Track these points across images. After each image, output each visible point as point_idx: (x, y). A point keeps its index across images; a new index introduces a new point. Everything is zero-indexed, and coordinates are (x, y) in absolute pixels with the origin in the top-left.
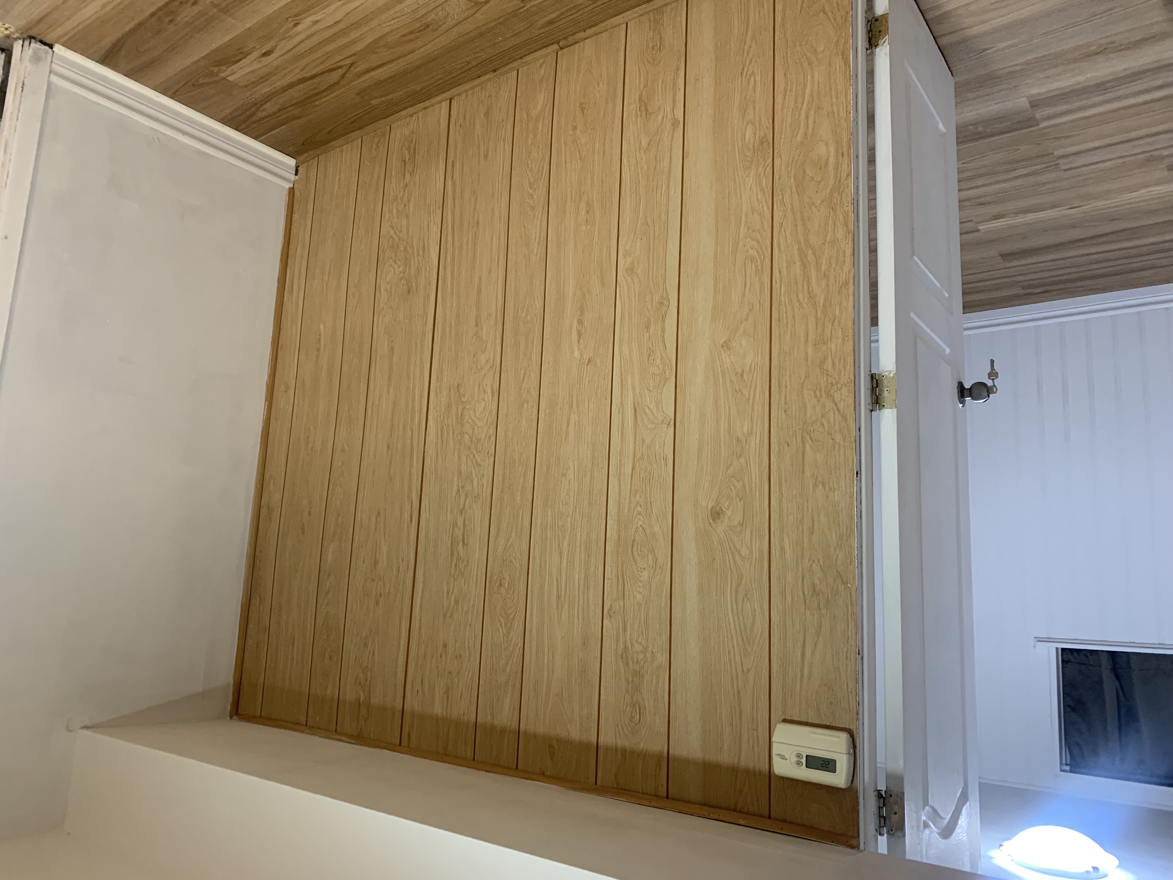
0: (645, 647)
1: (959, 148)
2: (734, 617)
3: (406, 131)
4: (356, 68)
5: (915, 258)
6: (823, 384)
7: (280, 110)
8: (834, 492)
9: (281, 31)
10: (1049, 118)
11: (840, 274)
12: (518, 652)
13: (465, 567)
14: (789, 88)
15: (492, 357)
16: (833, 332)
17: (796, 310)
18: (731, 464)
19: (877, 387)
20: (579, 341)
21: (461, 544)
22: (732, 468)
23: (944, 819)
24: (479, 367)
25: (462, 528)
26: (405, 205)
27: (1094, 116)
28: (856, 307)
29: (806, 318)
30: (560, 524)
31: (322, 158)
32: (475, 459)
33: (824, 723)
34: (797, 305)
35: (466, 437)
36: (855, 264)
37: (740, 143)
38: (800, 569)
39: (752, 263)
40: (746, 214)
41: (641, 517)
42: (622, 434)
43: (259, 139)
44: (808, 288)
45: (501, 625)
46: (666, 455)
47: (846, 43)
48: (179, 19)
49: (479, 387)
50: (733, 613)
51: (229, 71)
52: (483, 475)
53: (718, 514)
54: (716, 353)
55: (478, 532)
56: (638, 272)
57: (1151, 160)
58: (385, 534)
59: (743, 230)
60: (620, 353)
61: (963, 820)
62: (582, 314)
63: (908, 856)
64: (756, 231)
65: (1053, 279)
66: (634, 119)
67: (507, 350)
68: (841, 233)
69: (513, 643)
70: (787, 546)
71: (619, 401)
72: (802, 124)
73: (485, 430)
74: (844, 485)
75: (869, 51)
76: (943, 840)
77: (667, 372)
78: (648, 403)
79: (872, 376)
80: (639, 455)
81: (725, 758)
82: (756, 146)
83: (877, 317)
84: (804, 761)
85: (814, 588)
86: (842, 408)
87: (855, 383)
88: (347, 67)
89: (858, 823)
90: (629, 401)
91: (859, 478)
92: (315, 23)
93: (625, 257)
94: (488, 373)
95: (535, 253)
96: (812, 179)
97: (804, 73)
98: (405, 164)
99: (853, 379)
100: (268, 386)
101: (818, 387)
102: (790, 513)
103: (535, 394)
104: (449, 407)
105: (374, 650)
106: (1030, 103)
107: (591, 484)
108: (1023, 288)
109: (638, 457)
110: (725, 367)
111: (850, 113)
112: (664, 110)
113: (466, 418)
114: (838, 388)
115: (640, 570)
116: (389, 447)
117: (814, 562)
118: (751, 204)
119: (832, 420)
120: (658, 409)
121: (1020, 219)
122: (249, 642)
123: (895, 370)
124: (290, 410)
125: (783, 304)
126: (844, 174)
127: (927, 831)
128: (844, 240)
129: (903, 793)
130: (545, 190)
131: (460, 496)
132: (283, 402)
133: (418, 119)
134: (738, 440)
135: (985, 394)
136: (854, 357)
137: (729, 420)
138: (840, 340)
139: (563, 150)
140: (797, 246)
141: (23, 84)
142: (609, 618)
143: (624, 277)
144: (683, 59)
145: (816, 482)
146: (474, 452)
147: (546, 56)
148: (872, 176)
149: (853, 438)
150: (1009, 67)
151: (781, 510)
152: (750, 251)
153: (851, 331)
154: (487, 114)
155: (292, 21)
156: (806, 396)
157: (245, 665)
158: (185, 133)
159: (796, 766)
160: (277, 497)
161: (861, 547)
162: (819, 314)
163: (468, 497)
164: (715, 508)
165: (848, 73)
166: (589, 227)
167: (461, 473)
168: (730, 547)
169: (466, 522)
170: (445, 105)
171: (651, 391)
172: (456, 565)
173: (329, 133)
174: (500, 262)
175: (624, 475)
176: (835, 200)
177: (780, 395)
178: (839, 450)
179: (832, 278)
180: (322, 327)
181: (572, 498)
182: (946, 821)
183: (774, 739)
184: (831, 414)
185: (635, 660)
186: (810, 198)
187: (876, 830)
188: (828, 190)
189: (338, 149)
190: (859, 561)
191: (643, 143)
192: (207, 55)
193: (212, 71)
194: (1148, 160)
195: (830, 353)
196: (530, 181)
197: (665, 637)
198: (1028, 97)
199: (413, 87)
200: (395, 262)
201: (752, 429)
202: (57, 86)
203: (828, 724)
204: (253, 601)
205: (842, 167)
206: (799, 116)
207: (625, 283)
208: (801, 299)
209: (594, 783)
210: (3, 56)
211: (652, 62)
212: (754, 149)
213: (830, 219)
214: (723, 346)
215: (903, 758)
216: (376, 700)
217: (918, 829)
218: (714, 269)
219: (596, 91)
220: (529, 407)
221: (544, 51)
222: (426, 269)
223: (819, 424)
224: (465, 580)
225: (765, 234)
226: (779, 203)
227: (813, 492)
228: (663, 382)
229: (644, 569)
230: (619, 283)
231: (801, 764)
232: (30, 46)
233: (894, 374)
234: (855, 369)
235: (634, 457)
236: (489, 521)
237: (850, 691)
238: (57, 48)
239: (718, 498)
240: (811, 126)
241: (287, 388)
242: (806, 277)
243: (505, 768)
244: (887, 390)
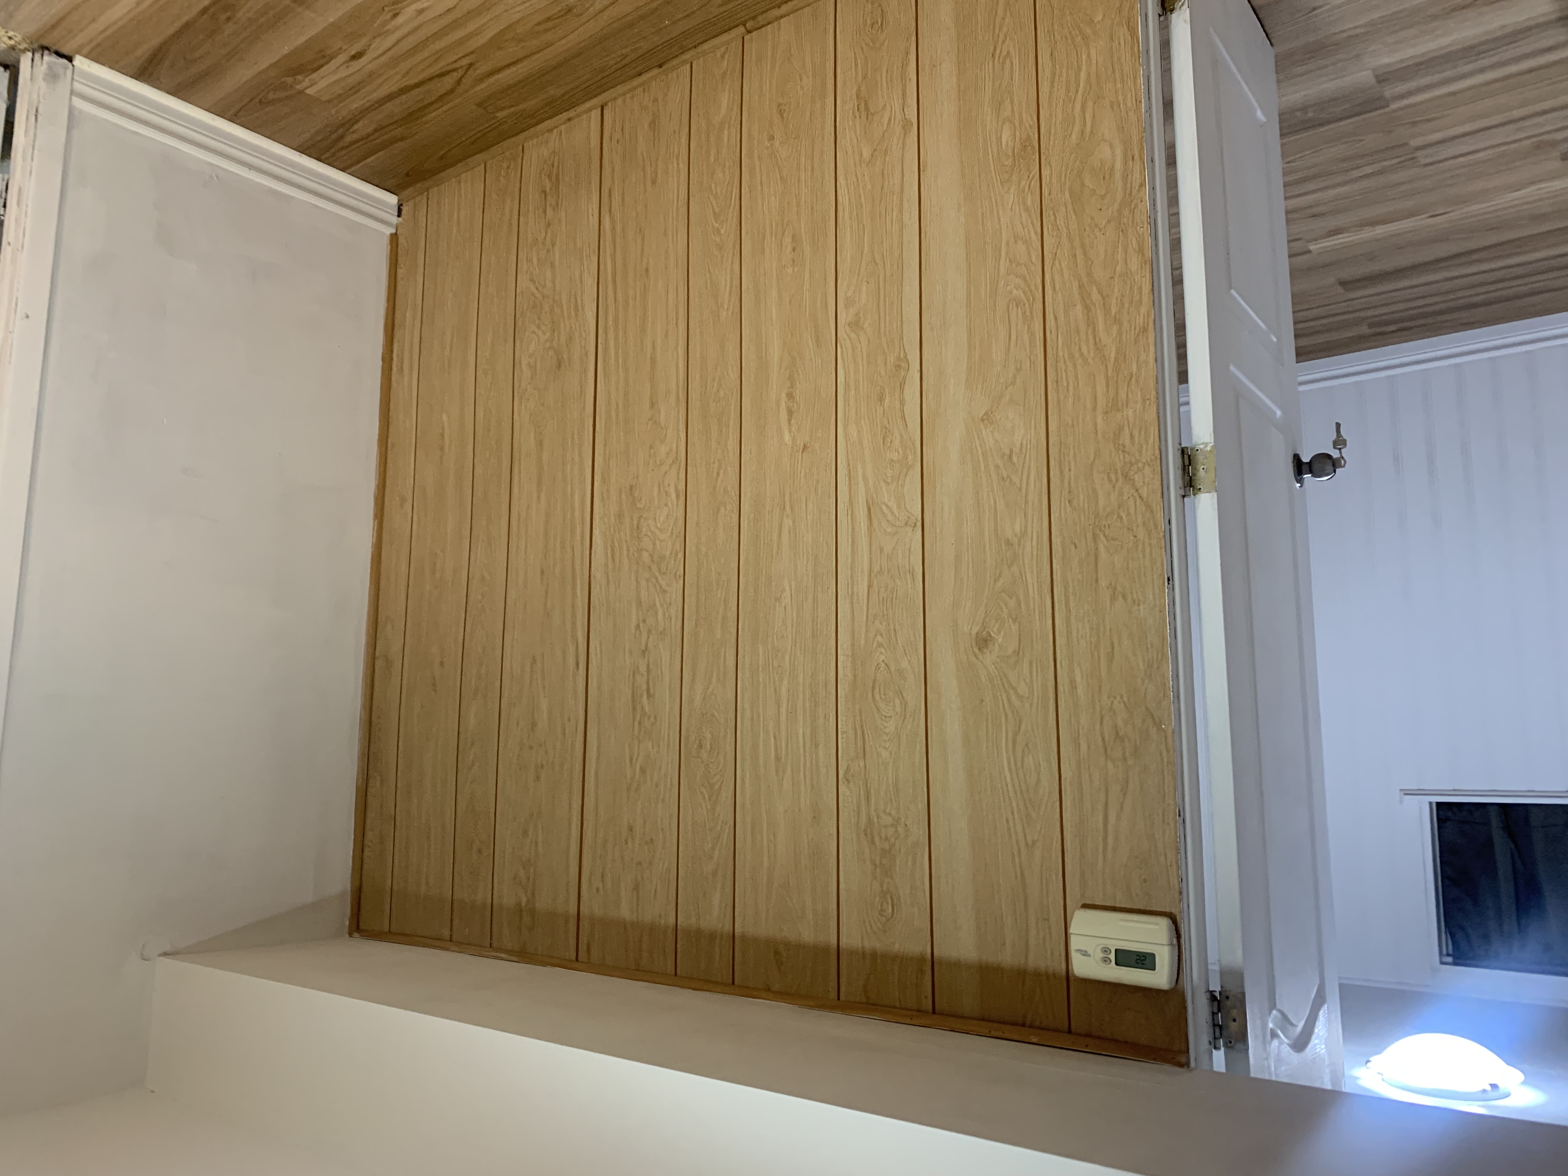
0: (896, 819)
1: (1285, 141)
2: (1011, 774)
3: (545, 152)
4: (476, 70)
5: (1233, 292)
6: (1118, 464)
7: (376, 130)
8: (1139, 605)
9: (376, 25)
10: (1402, 97)
11: (1135, 318)
12: (727, 832)
13: (652, 724)
14: (1058, 73)
15: (674, 450)
16: (1130, 394)
17: (1079, 367)
18: (1000, 575)
19: (1190, 464)
20: (789, 421)
21: (645, 696)
22: (1001, 581)
23: (1297, 1026)
24: (658, 462)
25: (645, 674)
26: (548, 251)
27: (1462, 91)
28: (1159, 360)
29: (1092, 377)
30: (776, 665)
31: (434, 191)
32: (659, 584)
33: (1136, 907)
34: (1080, 360)
35: (645, 555)
36: (1156, 303)
37: (995, 149)
38: (1098, 708)
39: (1017, 307)
40: (1008, 243)
41: (884, 650)
42: (853, 542)
43: (350, 171)
44: (1095, 338)
45: (704, 798)
46: (913, 568)
47: (1132, 8)
48: (240, 14)
49: (660, 488)
50: (1010, 769)
51: (306, 83)
52: (670, 605)
53: (986, 641)
54: (973, 428)
55: (667, 680)
56: (866, 325)
57: (1541, 147)
58: (544, 687)
59: (1003, 264)
60: (846, 436)
61: (1320, 1027)
62: (792, 385)
63: (1252, 1075)
64: (1021, 265)
65: (1411, 312)
66: (851, 123)
67: (694, 437)
68: (1134, 263)
69: (720, 821)
70: (1078, 679)
71: (847, 499)
72: (1077, 120)
73: (669, 544)
74: (1151, 596)
75: (1162, 18)
76: (1296, 1054)
77: (910, 457)
78: (886, 499)
79: (1183, 451)
80: (876, 568)
81: (1008, 957)
82: (1016, 152)
83: (1186, 372)
84: (1112, 956)
85: (1117, 732)
86: (1145, 494)
87: (1161, 461)
88: (465, 68)
89: (1187, 1035)
90: (860, 498)
91: (1171, 585)
92: (421, 12)
93: (846, 306)
94: (670, 469)
95: (726, 307)
96: (1094, 192)
97: (1077, 52)
98: (546, 196)
99: (1159, 457)
100: (376, 499)
101: (1112, 468)
102: (1082, 636)
103: (734, 494)
104: (620, 516)
105: (537, 839)
106: (1376, 77)
107: (814, 610)
108: (1371, 326)
109: (875, 571)
110: (988, 447)
111: (1140, 102)
112: (892, 109)
113: (644, 530)
114: (1139, 468)
115: (884, 719)
116: (543, 574)
117: (1115, 698)
118: (1013, 229)
119: (1132, 511)
120: (899, 507)
121: (1368, 234)
122: (370, 835)
123: (1213, 441)
124: (408, 531)
125: (1062, 360)
126: (1136, 185)
127: (1275, 1043)
128: (1139, 272)
129: (1243, 994)
130: (736, 221)
131: (640, 632)
132: (398, 520)
133: (561, 134)
134: (1008, 543)
135: (1331, 468)
136: (1159, 426)
137: (996, 518)
138: (1139, 406)
139: (757, 167)
140: (1077, 284)
141: (37, 111)
142: (846, 782)
143: (847, 335)
144: (914, 38)
145: (1114, 594)
146: (657, 574)
147: (729, 43)
148: (1172, 184)
149: (1162, 534)
150: (1350, 29)
151: (1069, 634)
152: (1015, 291)
153: (1154, 393)
154: (653, 124)
155: (389, 11)
156: (1096, 480)
157: (364, 865)
158: (251, 167)
159: (1101, 964)
160: (396, 647)
161: (1177, 676)
162: (1110, 370)
163: (651, 633)
164: (981, 633)
165: (1136, 48)
166: (796, 269)
167: (640, 602)
168: (1003, 684)
169: (651, 666)
170: (596, 114)
171: (888, 484)
172: (640, 723)
173: (442, 158)
174: (679, 321)
175: (858, 596)
176: (1125, 220)
177: (1062, 481)
178: (1144, 550)
179: (1126, 324)
180: (445, 417)
181: (789, 629)
182: (1299, 1028)
183: (1072, 930)
184: (1131, 503)
185: (883, 836)
186: (1092, 218)
187: (1210, 1043)
188: (1116, 206)
189: (454, 180)
190: (1176, 694)
191: (865, 155)
192: (278, 61)
193: (284, 82)
194: (1538, 147)
195: (1126, 422)
196: (714, 211)
197: (922, 804)
198: (1374, 70)
199: (552, 92)
200: (539, 327)
201: (1026, 527)
202: (81, 112)
203: (1142, 908)
204: (371, 782)
205: (1132, 175)
206: (1073, 109)
207: (848, 341)
208: (1086, 354)
209: (836, 998)
210: (7, 75)
211: (872, 45)
212: (1014, 156)
213: (1120, 244)
214: (983, 420)
215: (1241, 947)
216: (543, 903)
217: (1264, 1037)
218: (967, 318)
219: (799, 87)
220: (727, 512)
221: (725, 37)
222: (581, 335)
223: (1115, 517)
224: (652, 742)
225: (1033, 268)
226: (1050, 226)
227: (1111, 607)
228: (905, 471)
229: (891, 717)
230: (840, 342)
231: (1109, 961)
232: (42, 59)
233: (1212, 447)
234: (1160, 442)
235: (870, 571)
236: (680, 664)
237: (1169, 864)
238: (79, 60)
239: (985, 618)
240: (1089, 124)
241: (403, 500)
242: (1091, 323)
243: (716, 983)
244: (1203, 469)
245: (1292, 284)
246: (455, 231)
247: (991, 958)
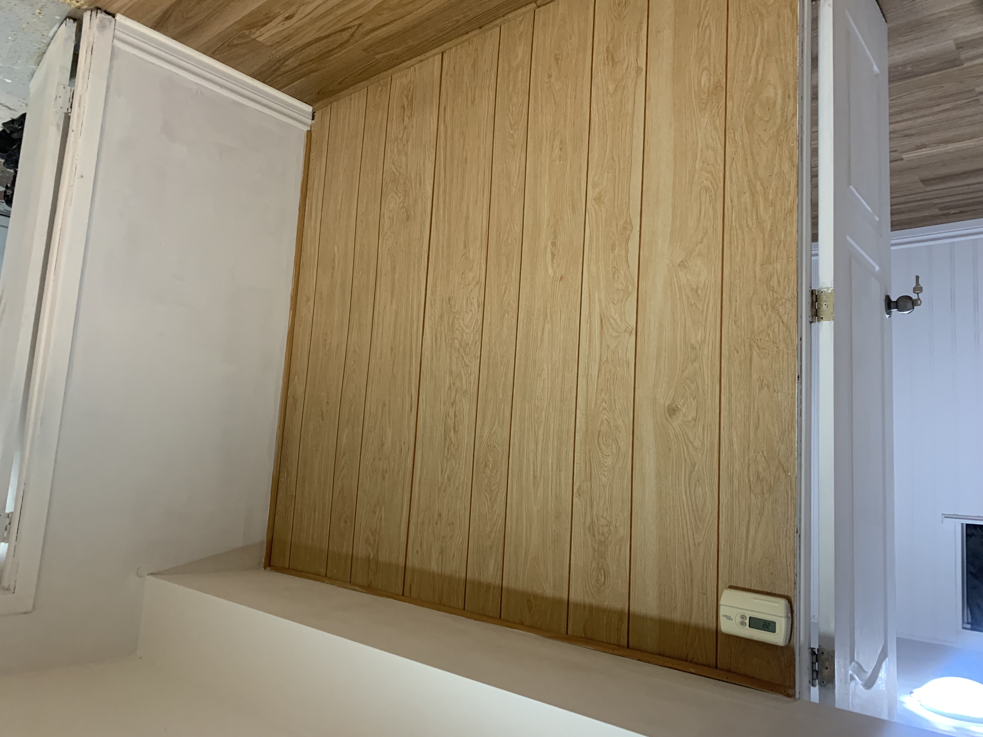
0: (610, 522)
1: (891, 85)
2: (687, 499)
3: (405, 81)
4: (364, 27)
5: (851, 187)
6: (769, 299)
7: (299, 65)
8: (777, 393)
10: (971, 59)
11: (785, 202)
12: (501, 522)
13: (456, 450)
14: (741, 38)
15: (478, 275)
16: (779, 253)
17: (746, 234)
18: (686, 368)
19: (816, 301)
20: (552, 261)
21: (452, 431)
22: (687, 371)
23: (867, 672)
24: (467, 283)
25: (453, 418)
26: (404, 145)
28: (799, 231)
29: (754, 241)
30: (536, 417)
31: (335, 104)
32: (464, 361)
33: (765, 590)
34: (747, 229)
35: (456, 342)
36: (799, 193)
37: (696, 88)
38: (747, 459)
39: (706, 193)
40: (702, 150)
41: (606, 412)
42: (590, 341)
43: (281, 90)
44: (757, 215)
45: (487, 499)
46: (629, 360)
49: (467, 300)
50: (686, 495)
51: (258, 34)
52: (471, 375)
53: (674, 410)
54: (673, 271)
55: (467, 421)
56: (605, 201)
58: (390, 422)
59: (698, 163)
60: (589, 271)
61: (883, 673)
62: (555, 237)
63: (837, 706)
64: (710, 165)
65: (968, 201)
66: (602, 68)
67: (491, 268)
68: (786, 166)
69: (496, 515)
70: (735, 439)
71: (587, 313)
72: (753, 70)
73: (472, 336)
74: (786, 388)
75: (814, 3)
76: (866, 691)
77: (630, 288)
78: (613, 314)
79: (812, 292)
80: (604, 359)
81: (677, 616)
82: (710, 90)
83: (817, 234)
84: (747, 621)
85: (758, 475)
86: (786, 320)
87: (797, 298)
88: (356, 27)
89: (794, 676)
90: (596, 313)
91: (800, 381)
93: (593, 187)
94: (474, 287)
95: (515, 185)
96: (761, 119)
97: (755, 24)
98: (404, 110)
99: (796, 296)
100: (292, 298)
101: (765, 302)
102: (739, 411)
103: (515, 306)
104: (441, 317)
105: (381, 516)
106: (956, 45)
107: (562, 383)
108: (941, 209)
109: (604, 361)
110: (682, 284)
111: (796, 59)
112: (629, 60)
113: (456, 326)
114: (782, 303)
115: (605, 456)
116: (392, 350)
117: (758, 453)
118: (706, 141)
119: (776, 330)
120: (621, 320)
121: (941, 149)
122: (279, 507)
123: (833, 286)
124: (310, 319)
125: (734, 229)
126: (790, 114)
127: (853, 683)
128: (789, 172)
129: (834, 652)
130: (524, 130)
131: (451, 391)
132: (304, 311)
133: (415, 71)
134: (693, 347)
135: (911, 306)
136: (797, 275)
137: (685, 330)
138: (785, 261)
139: (540, 96)
140: (747, 179)
141: (92, 48)
142: (578, 496)
143: (593, 206)
145: (762, 384)
146: (463, 354)
147: (524, 14)
149: (795, 348)
151: (730, 409)
152: (705, 182)
153: (795, 253)
154: (474, 65)
156: (753, 309)
157: (275, 525)
158: (222, 86)
159: (740, 626)
160: (301, 390)
161: (801, 441)
162: (766, 237)
163: (458, 392)
164: (672, 405)
165: (795, 22)
166: (561, 162)
167: (452, 372)
168: (684, 439)
169: (457, 413)
170: (438, 58)
171: (615, 304)
172: (448, 449)
173: (340, 83)
174: (485, 193)
175: (591, 376)
176: (782, 137)
177: (731, 308)
178: (783, 357)
179: (778, 206)
180: (336, 248)
181: (546, 394)
182: (868, 675)
183: (722, 601)
184: (776, 325)
185: (601, 532)
186: (759, 136)
187: (810, 682)
188: (775, 129)
189: (347, 98)
190: (799, 453)
191: (610, 89)
192: (240, 20)
193: (244, 33)
195: (775, 272)
196: (510, 123)
197: (627, 514)
198: (955, 40)
199: (411, 43)
200: (396, 194)
201: (705, 337)
202: (119, 49)
203: (769, 591)
204: (282, 474)
205: (788, 108)
206: (750, 63)
207: (593, 210)
208: (750, 224)
209: (566, 633)
210: (75, 25)
211: (618, 17)
212: (709, 93)
213: (777, 154)
214: (680, 266)
215: (834, 621)
216: (383, 557)
217: (846, 680)
218: (672, 198)
219: (569, 44)
220: (509, 317)
221: (523, 10)
222: (422, 200)
223: (765, 334)
224: (456, 461)
225: (718, 167)
226: (731, 140)
227: (759, 393)
228: (626, 296)
229: (609, 456)
230: (588, 212)
231: (745, 624)
232: (97, 16)
233: (832, 290)
234: (797, 286)
235: (600, 360)
236: (475, 412)
237: (788, 564)
238: (119, 17)
239: (674, 397)
240: (760, 72)
241: (308, 299)
242: (755, 205)
243: (490, 617)
244: (825, 305)
245: (891, 181)
246: (346, 131)
247: (666, 615)
